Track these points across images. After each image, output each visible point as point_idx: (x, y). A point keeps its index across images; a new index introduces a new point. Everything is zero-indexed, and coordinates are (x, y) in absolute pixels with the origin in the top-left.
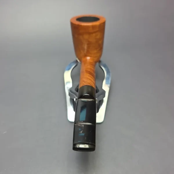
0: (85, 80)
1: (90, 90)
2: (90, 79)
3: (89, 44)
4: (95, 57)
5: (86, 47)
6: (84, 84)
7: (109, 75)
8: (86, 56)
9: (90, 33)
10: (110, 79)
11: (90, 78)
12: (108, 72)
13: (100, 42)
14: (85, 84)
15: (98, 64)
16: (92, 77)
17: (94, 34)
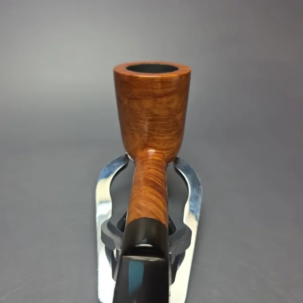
0: (142, 203)
1: (153, 231)
2: (153, 202)
3: (154, 119)
4: (167, 149)
5: (146, 126)
6: (138, 215)
7: (199, 190)
8: (146, 146)
9: (156, 97)
10: (200, 200)
11: (154, 198)
12: (195, 184)
13: (178, 117)
14: (144, 214)
15: (172, 164)
16: (160, 195)
17: (165, 100)
